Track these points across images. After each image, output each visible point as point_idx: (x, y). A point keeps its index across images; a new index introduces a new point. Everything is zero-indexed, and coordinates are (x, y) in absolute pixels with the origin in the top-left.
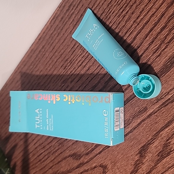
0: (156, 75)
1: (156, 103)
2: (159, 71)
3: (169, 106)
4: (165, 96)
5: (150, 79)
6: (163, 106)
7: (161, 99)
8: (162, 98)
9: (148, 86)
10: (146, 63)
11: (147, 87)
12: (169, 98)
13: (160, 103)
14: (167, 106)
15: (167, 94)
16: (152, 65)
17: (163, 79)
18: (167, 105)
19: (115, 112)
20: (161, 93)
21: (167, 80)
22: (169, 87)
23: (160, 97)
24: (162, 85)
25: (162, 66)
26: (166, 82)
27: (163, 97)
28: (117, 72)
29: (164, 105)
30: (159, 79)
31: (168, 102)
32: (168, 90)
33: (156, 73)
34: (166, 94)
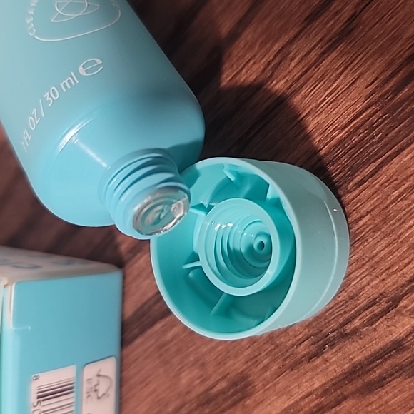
0: (318, 168)
1: (311, 357)
2: (341, 141)
3: (393, 394)
4: (371, 321)
5: (269, 196)
6: (351, 388)
7: (344, 336)
8: (349, 328)
9: (262, 245)
10: (256, 87)
11: (251, 248)
12: (395, 336)
13: (337, 362)
14: (382, 392)
15: (384, 305)
16: (297, 99)
17: (364, 198)
18: (381, 382)
19: (34, 399)
20: (344, 295)
21: (394, 207)
22: (401, 258)
23: (333, 325)
24: (355, 240)
25: (359, 107)
26: (384, 221)
27: (357, 323)
28: (29, 130)
29: (359, 383)
30: (339, 198)
31: (385, 366)
32: (389, 281)
33: (320, 159)
34: (377, 309)
